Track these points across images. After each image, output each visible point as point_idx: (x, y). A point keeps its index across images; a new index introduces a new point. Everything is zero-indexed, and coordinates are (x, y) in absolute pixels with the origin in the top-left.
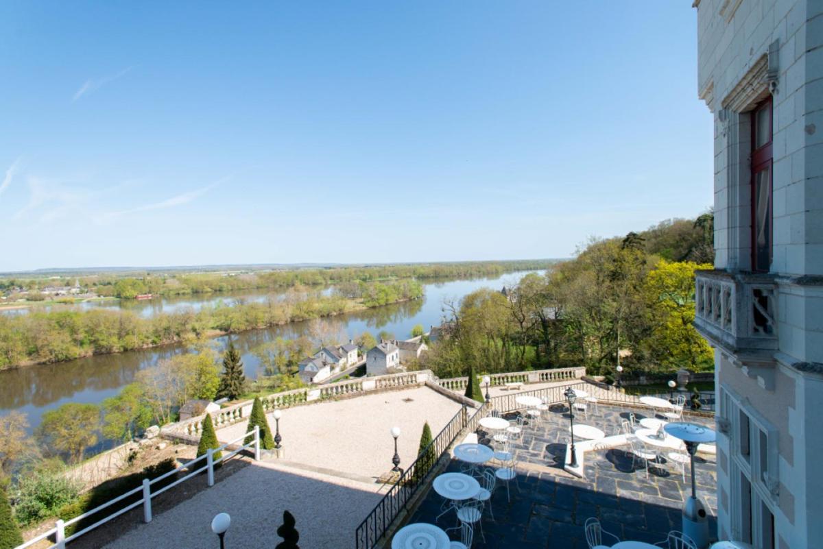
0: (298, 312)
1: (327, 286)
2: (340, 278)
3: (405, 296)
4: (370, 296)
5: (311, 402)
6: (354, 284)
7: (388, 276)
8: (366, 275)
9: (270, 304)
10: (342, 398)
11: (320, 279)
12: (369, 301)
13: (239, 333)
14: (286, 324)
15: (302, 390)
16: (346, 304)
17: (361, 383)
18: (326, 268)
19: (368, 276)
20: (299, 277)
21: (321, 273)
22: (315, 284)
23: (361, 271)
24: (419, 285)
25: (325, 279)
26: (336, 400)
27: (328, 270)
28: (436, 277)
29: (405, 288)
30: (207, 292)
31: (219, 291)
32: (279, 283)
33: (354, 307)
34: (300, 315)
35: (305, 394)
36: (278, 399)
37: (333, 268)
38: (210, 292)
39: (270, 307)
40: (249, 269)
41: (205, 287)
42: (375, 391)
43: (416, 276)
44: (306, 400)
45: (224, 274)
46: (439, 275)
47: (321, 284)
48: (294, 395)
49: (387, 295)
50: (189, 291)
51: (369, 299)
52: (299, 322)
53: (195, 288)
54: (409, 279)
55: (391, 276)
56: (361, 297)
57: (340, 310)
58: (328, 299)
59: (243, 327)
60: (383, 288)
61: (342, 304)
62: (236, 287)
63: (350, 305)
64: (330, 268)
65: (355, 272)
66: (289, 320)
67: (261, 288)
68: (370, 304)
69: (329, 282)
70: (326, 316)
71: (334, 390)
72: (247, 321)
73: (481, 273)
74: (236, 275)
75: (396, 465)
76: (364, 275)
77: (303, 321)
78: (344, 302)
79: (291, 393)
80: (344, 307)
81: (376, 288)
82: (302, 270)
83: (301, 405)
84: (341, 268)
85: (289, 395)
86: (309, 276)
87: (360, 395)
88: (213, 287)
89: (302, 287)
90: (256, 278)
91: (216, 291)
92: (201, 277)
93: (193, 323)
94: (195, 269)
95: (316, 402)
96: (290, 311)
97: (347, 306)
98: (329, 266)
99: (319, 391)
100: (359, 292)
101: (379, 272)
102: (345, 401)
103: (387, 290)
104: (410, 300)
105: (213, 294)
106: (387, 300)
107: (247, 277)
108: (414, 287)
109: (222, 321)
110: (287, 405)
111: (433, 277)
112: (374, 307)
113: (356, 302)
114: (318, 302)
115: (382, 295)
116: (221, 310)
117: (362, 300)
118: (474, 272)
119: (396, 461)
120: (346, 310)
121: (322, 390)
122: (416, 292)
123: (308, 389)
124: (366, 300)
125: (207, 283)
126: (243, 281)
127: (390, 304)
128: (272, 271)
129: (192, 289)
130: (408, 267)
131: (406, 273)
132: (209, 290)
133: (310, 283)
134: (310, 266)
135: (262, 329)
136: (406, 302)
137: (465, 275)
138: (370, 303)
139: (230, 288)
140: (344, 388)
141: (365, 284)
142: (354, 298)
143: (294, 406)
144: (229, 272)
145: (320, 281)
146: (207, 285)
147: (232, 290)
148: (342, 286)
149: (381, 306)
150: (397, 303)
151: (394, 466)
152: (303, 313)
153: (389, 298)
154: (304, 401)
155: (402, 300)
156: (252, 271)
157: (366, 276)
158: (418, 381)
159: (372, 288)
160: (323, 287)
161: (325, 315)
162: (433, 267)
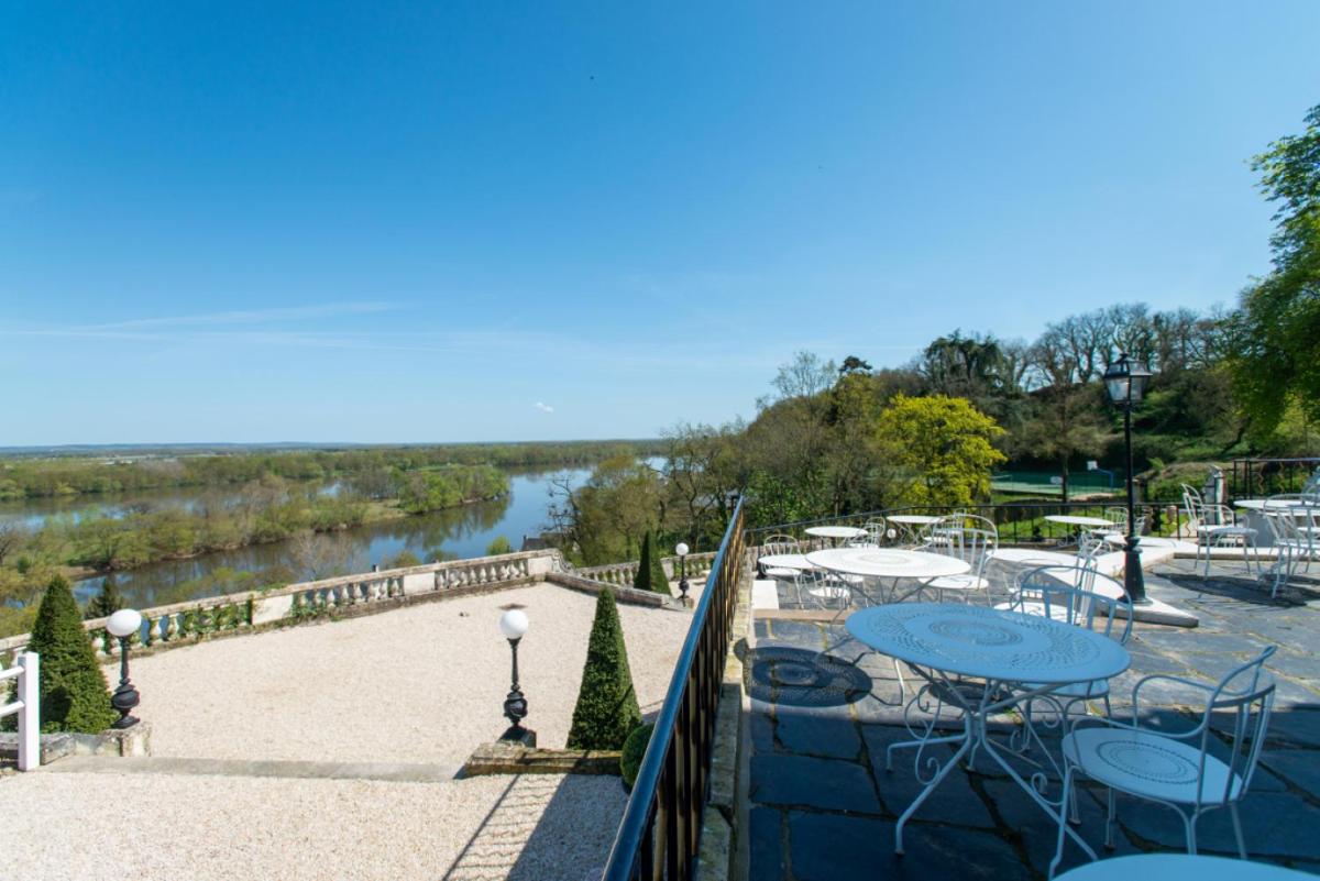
0: (267, 525)
1: (329, 481)
2: (357, 467)
3: (475, 494)
4: (413, 494)
5: (265, 627)
6: (383, 475)
7: (445, 463)
8: (405, 459)
9: (207, 512)
10: (350, 615)
11: (315, 467)
12: (410, 503)
13: (134, 569)
14: (241, 547)
15: (240, 598)
16: (367, 508)
17: (400, 580)
18: (329, 450)
19: (410, 463)
20: (273, 465)
21: (318, 458)
22: (305, 477)
23: (395, 455)
24: (500, 476)
25: (325, 468)
26: (334, 620)
27: (334, 454)
28: (530, 464)
29: (476, 479)
30: (64, 495)
31: (90, 492)
32: (229, 477)
33: (382, 514)
34: (273, 531)
35: (250, 606)
36: (166, 620)
37: (343, 450)
38: (72, 494)
39: (207, 516)
40: (164, 451)
41: (60, 484)
42: (434, 596)
43: (495, 462)
44: (249, 621)
45: (108, 462)
46: (533, 459)
47: (317, 476)
48: (217, 608)
49: (443, 491)
50: (21, 492)
51: (411, 499)
52: (271, 543)
53: (34, 486)
54: (483, 466)
55: (451, 462)
56: (396, 498)
57: (354, 519)
58: (331, 501)
59: (144, 558)
60: (437, 480)
61: (357, 508)
62: (132, 484)
63: (374, 511)
64: (336, 450)
65: (385, 455)
66: (248, 540)
67: (190, 484)
68: (412, 508)
69: (334, 474)
70: (326, 530)
71: (331, 597)
72: (153, 544)
73: (602, 458)
74: (133, 464)
75: (516, 720)
76: (401, 461)
77: (278, 541)
78: (362, 506)
79: (207, 604)
80: (362, 516)
81: (424, 481)
82: (280, 453)
83: (237, 634)
84: (358, 450)
85: (201, 610)
86: (294, 463)
87: (397, 604)
88: (79, 484)
89: (277, 480)
90: (180, 467)
91: (84, 492)
92: (49, 466)
93: (21, 554)
94: (36, 454)
95: (279, 624)
96: (250, 524)
97: (369, 511)
98: (335, 447)
99: (290, 599)
100: (391, 487)
101: (430, 456)
102: (358, 621)
103: (444, 484)
104: (485, 499)
105: (77, 499)
106: (444, 501)
107: (159, 466)
108: (492, 478)
109: (95, 547)
110: (191, 636)
111: (523, 464)
112: (420, 513)
113: (385, 506)
114: (310, 507)
115: (435, 492)
116: (93, 526)
117: (397, 502)
118: (590, 456)
119: (515, 706)
120: (367, 520)
121: (297, 597)
122: (497, 486)
123: (256, 594)
124: (404, 501)
125: (63, 477)
126: (148, 473)
127: (450, 508)
128: (214, 455)
129: (28, 489)
130: (481, 449)
131: (477, 458)
132: (69, 490)
133: (296, 475)
134: (295, 447)
135: (188, 559)
136: (477, 503)
137: (576, 461)
138: (413, 505)
139: (118, 485)
140: (358, 591)
141: (403, 475)
142: (382, 499)
143: (215, 637)
144: (118, 457)
145: (315, 472)
146: (63, 481)
147: (123, 490)
148: (360, 478)
149: (432, 511)
150: (461, 505)
151: (507, 724)
152: (278, 526)
153: (447, 496)
154: (244, 624)
155: (470, 501)
156: (171, 455)
157: (406, 462)
158: (531, 573)
159: (416, 481)
160: (321, 480)
161: (324, 528)
162: (523, 448)
